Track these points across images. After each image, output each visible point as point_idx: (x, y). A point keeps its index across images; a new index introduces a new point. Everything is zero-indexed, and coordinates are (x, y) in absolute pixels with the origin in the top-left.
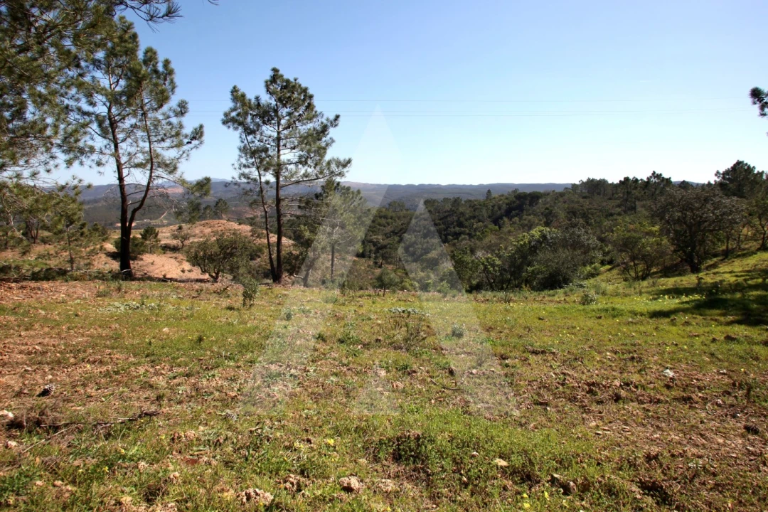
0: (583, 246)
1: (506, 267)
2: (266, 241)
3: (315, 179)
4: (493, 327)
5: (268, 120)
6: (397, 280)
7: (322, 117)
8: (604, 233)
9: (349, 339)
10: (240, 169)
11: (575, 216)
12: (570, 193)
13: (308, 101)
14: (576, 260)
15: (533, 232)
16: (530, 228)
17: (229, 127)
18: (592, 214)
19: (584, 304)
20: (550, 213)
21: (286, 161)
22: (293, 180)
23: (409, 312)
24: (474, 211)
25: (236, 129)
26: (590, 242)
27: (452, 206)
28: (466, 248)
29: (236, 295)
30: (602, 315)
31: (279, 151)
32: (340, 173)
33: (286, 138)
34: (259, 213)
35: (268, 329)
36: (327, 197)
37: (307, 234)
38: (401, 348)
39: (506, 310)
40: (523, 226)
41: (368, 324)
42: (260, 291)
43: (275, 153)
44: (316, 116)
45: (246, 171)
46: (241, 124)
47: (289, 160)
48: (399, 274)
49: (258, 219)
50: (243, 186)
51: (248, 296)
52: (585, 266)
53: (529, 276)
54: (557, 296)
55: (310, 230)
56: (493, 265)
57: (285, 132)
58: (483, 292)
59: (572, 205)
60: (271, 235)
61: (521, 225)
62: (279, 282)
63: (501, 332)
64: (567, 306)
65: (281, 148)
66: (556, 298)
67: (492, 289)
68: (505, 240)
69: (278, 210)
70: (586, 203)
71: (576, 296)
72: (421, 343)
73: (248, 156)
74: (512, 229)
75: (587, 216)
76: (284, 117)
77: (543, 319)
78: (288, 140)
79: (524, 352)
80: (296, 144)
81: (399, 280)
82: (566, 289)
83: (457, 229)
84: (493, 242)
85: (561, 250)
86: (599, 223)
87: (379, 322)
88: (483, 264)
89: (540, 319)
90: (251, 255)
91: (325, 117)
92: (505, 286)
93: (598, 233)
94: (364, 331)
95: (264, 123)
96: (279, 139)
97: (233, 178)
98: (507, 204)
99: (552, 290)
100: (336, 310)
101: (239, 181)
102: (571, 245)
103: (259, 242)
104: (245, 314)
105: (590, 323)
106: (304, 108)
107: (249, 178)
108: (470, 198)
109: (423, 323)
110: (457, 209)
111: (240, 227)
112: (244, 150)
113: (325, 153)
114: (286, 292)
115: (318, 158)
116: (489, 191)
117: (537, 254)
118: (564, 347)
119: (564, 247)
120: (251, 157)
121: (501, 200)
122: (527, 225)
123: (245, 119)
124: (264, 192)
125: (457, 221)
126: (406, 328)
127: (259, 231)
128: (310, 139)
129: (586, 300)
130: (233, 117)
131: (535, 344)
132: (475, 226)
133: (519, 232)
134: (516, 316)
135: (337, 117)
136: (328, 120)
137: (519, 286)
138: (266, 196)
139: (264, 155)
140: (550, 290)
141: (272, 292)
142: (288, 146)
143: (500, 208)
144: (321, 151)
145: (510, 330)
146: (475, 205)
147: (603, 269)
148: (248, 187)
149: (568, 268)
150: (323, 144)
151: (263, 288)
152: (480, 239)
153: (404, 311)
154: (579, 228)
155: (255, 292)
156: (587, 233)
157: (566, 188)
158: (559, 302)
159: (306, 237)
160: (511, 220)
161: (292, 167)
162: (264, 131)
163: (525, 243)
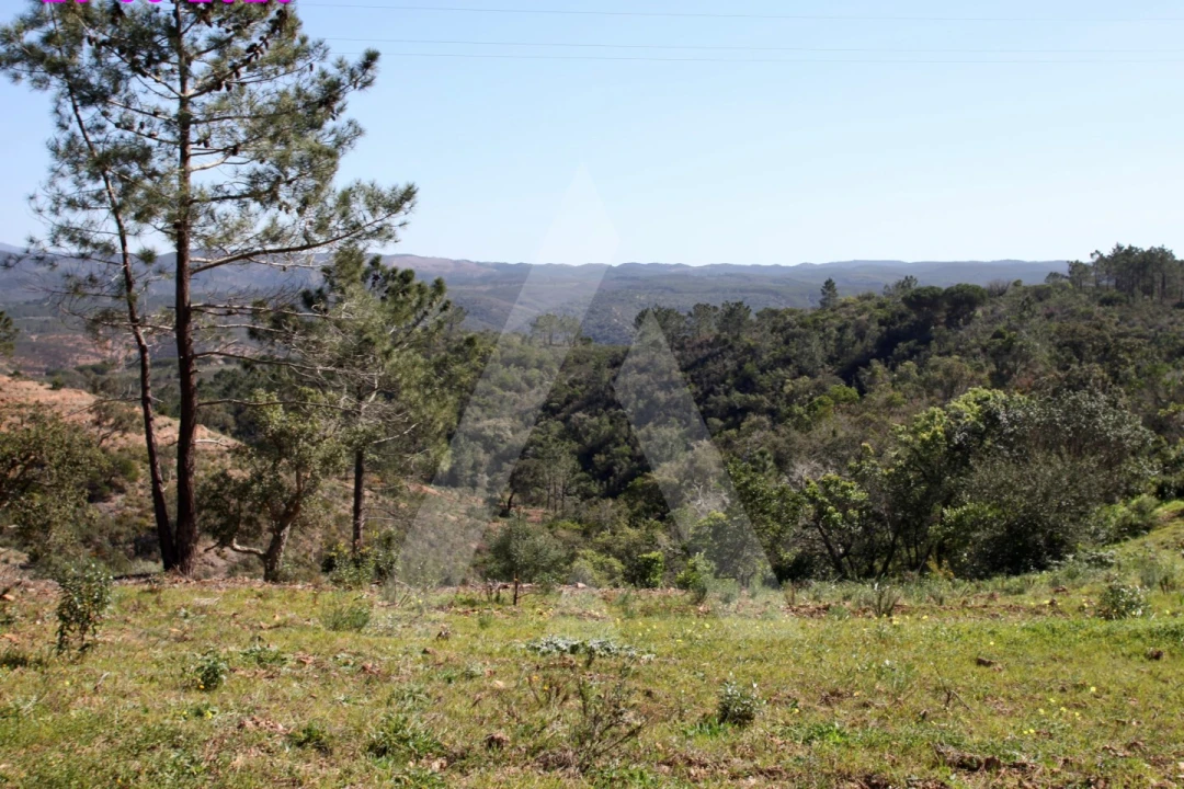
0: (1106, 443)
1: (882, 508)
2: (142, 440)
3: (302, 248)
4: (841, 690)
5: (150, 61)
6: (554, 553)
7: (323, 57)
8: (1165, 406)
9: (404, 740)
10: (56, 211)
11: (1080, 355)
12: (1064, 288)
13: (279, 7)
14: (1083, 485)
15: (958, 404)
16: (950, 392)
17: (16, 77)
18: (1130, 351)
19: (1108, 618)
20: (1008, 348)
21: (210, 192)
22: (230, 248)
23: (591, 652)
24: (786, 342)
25: (41, 84)
26: (1125, 431)
27: (722, 329)
28: (762, 454)
29: (37, 615)
30: (1164, 647)
31: (185, 158)
32: (380, 229)
33: (210, 118)
34: (119, 350)
35: (140, 720)
36: (340, 301)
37: (277, 417)
38: (564, 764)
39: (881, 638)
40: (929, 387)
41: (463, 693)
42: (120, 600)
43: (173, 163)
44: (302, 52)
45: (78, 218)
46: (56, 68)
47: (218, 188)
48: (563, 533)
49: (119, 372)
50: (63, 266)
51: (75, 617)
52: (1110, 502)
53: (947, 535)
54: (1029, 593)
55: (285, 404)
56: (843, 504)
57: (206, 98)
58: (815, 584)
59: (1071, 324)
60: (159, 420)
61: (924, 384)
62: (185, 570)
63: (866, 705)
64: (1059, 622)
65: (192, 149)
66: (1028, 600)
67: (842, 576)
68: (878, 429)
69: (183, 344)
70: (1111, 319)
71: (1085, 595)
72: (625, 746)
73: (84, 173)
74: (898, 396)
75: (1114, 356)
76: (200, 53)
77: (988, 664)
78: (215, 124)
79: (935, 765)
80: (242, 137)
81: (563, 554)
82: (1058, 572)
83: (737, 397)
84: (841, 434)
85: (1039, 456)
86: (1151, 377)
87: (500, 684)
88: (813, 500)
89: (980, 662)
90: (92, 486)
91: (332, 58)
92: (878, 565)
93: (1148, 404)
94: (449, 714)
95: (136, 68)
96: (184, 121)
97: (32, 241)
98: (881, 323)
99: (1017, 573)
100: (365, 650)
101: (52, 250)
102: (1070, 442)
103: (122, 442)
104: (63, 677)
105: (1128, 673)
106: (265, 27)
107: (85, 242)
108: (773, 306)
109: (633, 684)
110: (737, 338)
111: (56, 396)
112: (68, 152)
113: (333, 166)
114: (204, 601)
115: (311, 182)
116: (829, 285)
117: (971, 469)
118: (1051, 745)
119: (1050, 446)
120: (94, 177)
121: (865, 309)
122: (940, 383)
123: (72, 53)
124: (138, 286)
125: (735, 374)
126: (579, 702)
127: (123, 408)
128: (285, 123)
129: (1114, 606)
130: (31, 47)
131: (968, 740)
132: (787, 389)
133: (917, 402)
134: (908, 655)
135: (371, 58)
136: (340, 65)
137: (919, 566)
138: (142, 300)
139: (135, 170)
140: (1009, 574)
141: (158, 601)
142: (215, 142)
143: (861, 335)
144: (322, 162)
145: (894, 697)
146: (789, 325)
147: (1163, 511)
148: (83, 270)
149: (1060, 509)
150: (328, 141)
151: (131, 588)
152: (803, 426)
153: (574, 649)
154: (1091, 393)
155: (100, 603)
156: (1114, 405)
157: (1054, 275)
158: (1036, 612)
159: (275, 426)
160: (893, 369)
161: (228, 209)
162: (134, 96)
163: (934, 437)
